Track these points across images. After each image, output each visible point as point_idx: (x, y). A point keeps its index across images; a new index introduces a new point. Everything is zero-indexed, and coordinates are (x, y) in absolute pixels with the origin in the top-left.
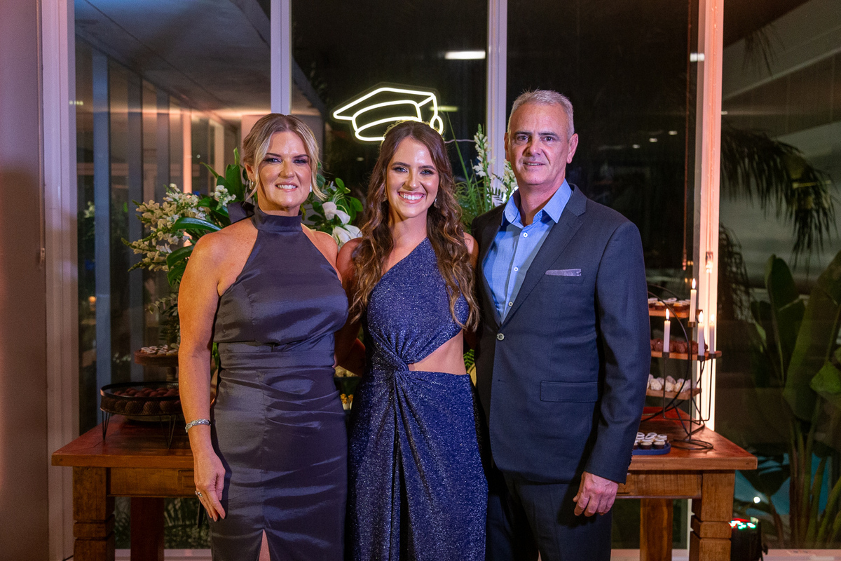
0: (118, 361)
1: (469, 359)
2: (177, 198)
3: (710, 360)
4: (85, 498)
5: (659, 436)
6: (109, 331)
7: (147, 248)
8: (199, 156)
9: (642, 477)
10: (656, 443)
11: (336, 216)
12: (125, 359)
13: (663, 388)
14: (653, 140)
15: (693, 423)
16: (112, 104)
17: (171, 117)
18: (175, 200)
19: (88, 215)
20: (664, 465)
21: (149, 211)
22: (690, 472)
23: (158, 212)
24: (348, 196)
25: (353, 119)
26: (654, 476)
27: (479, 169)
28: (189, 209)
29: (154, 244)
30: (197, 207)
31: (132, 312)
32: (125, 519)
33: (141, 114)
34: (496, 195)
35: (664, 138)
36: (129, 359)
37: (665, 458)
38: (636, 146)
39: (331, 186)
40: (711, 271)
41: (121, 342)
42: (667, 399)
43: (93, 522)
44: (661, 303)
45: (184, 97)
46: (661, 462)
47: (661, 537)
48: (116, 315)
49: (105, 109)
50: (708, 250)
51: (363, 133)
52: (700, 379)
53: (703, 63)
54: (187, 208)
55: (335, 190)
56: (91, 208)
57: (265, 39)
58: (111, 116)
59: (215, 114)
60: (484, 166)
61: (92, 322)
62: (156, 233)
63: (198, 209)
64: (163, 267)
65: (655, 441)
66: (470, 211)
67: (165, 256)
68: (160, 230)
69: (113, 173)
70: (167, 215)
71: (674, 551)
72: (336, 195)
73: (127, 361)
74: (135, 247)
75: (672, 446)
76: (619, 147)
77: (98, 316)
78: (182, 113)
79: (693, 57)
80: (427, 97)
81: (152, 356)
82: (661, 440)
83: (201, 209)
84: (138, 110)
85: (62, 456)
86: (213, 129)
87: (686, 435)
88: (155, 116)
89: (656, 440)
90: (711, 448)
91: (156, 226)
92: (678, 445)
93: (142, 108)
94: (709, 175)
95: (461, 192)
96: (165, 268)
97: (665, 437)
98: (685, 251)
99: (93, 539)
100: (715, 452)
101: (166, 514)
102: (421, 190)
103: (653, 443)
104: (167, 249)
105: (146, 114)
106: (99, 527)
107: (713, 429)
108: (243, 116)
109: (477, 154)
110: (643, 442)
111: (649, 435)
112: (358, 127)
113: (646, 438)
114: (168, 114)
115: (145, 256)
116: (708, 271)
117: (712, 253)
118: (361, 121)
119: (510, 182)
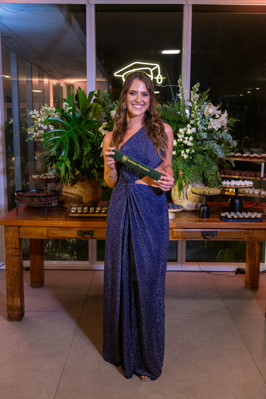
0: (25, 184)
2: (46, 109)
4: (10, 238)
5: (258, 214)
6: (20, 172)
7: (34, 131)
8: (56, 101)
9: (251, 231)
10: (257, 217)
12: (27, 184)
13: (260, 194)
14: (249, 92)
16: (19, 75)
17: (44, 82)
18: (45, 110)
19: (10, 122)
21: (34, 114)
23: (38, 115)
25: (123, 76)
26: (256, 231)
27: (180, 95)
29: (36, 129)
30: (55, 112)
31: (30, 164)
32: (28, 248)
33: (32, 81)
35: (253, 91)
36: (29, 184)
39: (114, 103)
41: (25, 177)
42: (262, 198)
43: (13, 248)
44: (260, 156)
45: (49, 73)
46: (259, 225)
47: (255, 258)
48: (23, 166)
49: (16, 79)
54: (51, 113)
55: (116, 105)
56: (12, 121)
57: (84, 45)
58: (19, 82)
59: (63, 81)
60: (182, 94)
61: (13, 168)
62: (37, 124)
63: (55, 113)
64: (41, 139)
66: (175, 114)
67: (41, 135)
68: (39, 123)
69: (20, 107)
70: (42, 116)
71: (261, 264)
73: (28, 185)
74: (28, 131)
75: (264, 218)
76: (234, 96)
77: (15, 165)
78: (49, 80)
81: (37, 179)
82: (259, 215)
83: (56, 113)
84: (30, 79)
86: (62, 88)
88: (38, 82)
91: (37, 121)
93: (32, 78)
95: (172, 106)
96: (42, 140)
97: (261, 214)
99: (13, 256)
101: (45, 247)
102: (142, 103)
103: (255, 217)
104: (42, 132)
105: (34, 81)
106: (16, 251)
108: (75, 82)
109: (179, 88)
110: (251, 216)
111: (253, 213)
113: (252, 215)
114: (43, 81)
115: (33, 135)
119: (194, 101)
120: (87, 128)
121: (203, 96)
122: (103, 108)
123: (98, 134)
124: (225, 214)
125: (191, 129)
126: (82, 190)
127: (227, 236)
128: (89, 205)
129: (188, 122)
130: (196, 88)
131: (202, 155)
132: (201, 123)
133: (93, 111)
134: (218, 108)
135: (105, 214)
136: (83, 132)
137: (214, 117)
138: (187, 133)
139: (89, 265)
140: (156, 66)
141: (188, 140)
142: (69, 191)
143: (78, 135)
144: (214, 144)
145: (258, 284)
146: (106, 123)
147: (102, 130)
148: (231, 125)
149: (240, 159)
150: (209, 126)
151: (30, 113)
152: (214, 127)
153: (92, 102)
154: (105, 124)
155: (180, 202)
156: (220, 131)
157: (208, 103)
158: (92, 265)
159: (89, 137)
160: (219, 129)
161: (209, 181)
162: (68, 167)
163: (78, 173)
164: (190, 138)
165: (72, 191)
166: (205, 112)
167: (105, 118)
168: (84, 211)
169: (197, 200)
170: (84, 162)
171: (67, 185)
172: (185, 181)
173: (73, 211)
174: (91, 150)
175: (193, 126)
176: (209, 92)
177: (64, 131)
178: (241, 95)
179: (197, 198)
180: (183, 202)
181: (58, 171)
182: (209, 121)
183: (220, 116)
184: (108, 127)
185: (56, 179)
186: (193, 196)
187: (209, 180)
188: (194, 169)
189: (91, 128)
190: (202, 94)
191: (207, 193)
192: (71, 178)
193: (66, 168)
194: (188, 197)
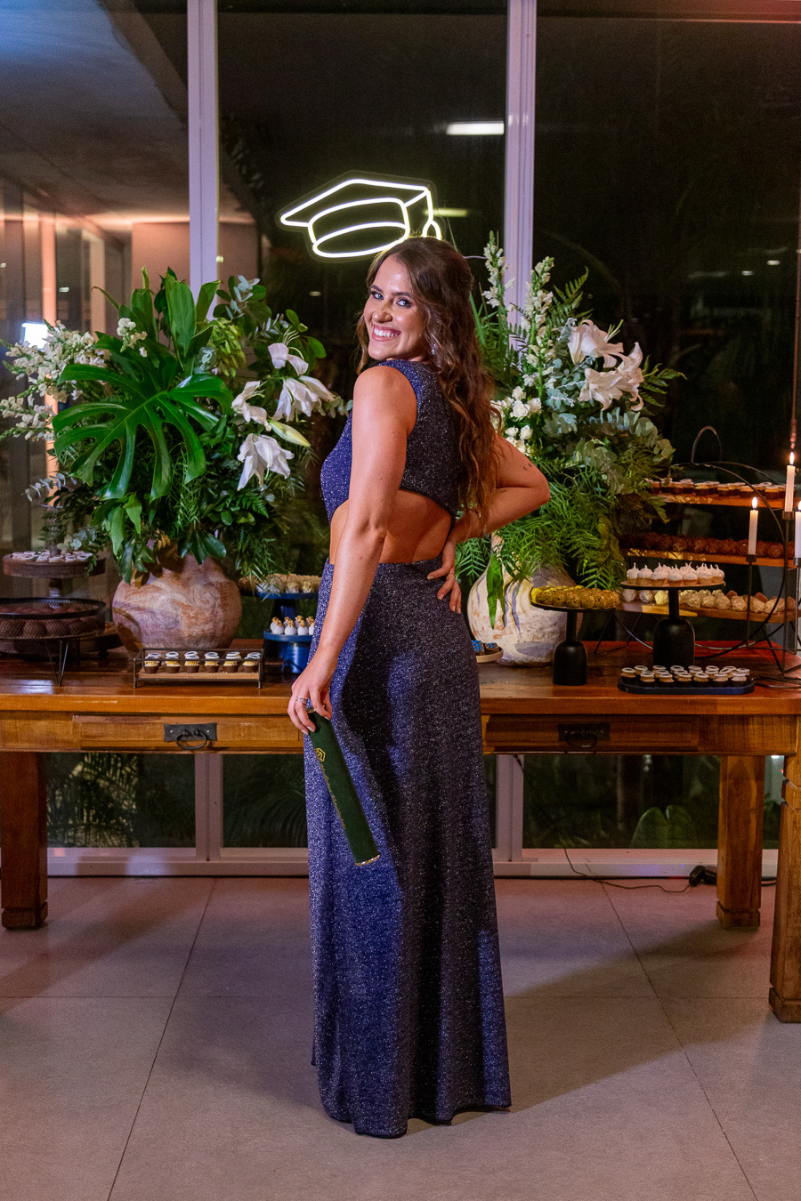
1: (475, 564)
2: (64, 337)
5: (738, 670)
7: (20, 409)
10: (734, 679)
11: (287, 363)
13: (749, 609)
14: (772, 263)
15: (786, 654)
17: (26, 226)
18: (60, 340)
20: (743, 708)
24: (303, 335)
25: (309, 225)
26: (730, 723)
27: (491, 295)
28: (82, 352)
29: (30, 402)
30: (93, 350)
34: (515, 334)
37: (746, 698)
39: (281, 320)
42: (754, 622)
44: (747, 489)
45: (44, 193)
46: (740, 703)
47: (747, 822)
51: (325, 247)
54: (78, 352)
55: (286, 326)
59: (91, 222)
60: (499, 291)
62: (37, 386)
64: (45, 436)
65: (733, 677)
68: (42, 382)
72: (287, 334)
74: (4, 408)
75: (757, 684)
76: (720, 274)
78: (41, 219)
80: (418, 193)
81: (28, 565)
82: (740, 675)
83: (99, 352)
86: (87, 245)
87: (780, 672)
89: (735, 674)
91: (36, 376)
92: (766, 683)
97: (746, 671)
98: (794, 420)
103: (729, 678)
108: (135, 225)
109: (488, 274)
110: (716, 677)
111: (725, 669)
112: (317, 238)
113: (721, 672)
114: (21, 222)
115: (20, 420)
118: (321, 228)
119: (534, 315)
120: (195, 399)
121: (567, 297)
122: (247, 335)
123: (230, 418)
124: (633, 671)
125: (524, 401)
126: (180, 597)
127: (641, 739)
128: (201, 646)
129: (516, 381)
130: (543, 272)
131: (561, 486)
132: (557, 384)
133: (214, 346)
134: (611, 336)
135: (253, 673)
136: (181, 411)
137: (599, 365)
138: (512, 415)
139: (196, 859)
140: (421, 192)
141: (517, 437)
142: (136, 600)
143: (167, 421)
144: (598, 449)
145: (758, 912)
146: (257, 384)
147: (241, 406)
148: (657, 390)
149: (688, 499)
150: (581, 394)
151: (10, 350)
152: (600, 398)
153: (210, 317)
154: (252, 386)
155: (495, 637)
156: (618, 410)
157: (580, 320)
158: (208, 860)
159: (199, 430)
160: (615, 403)
161: (588, 568)
162: (133, 521)
163: (164, 544)
164: (523, 430)
165: (144, 602)
166: (573, 347)
167: (253, 367)
168: (187, 664)
169: (550, 629)
170: (183, 509)
171: (128, 581)
172: (509, 569)
173: (149, 664)
174: (208, 467)
175: (531, 392)
176: (585, 282)
177: (121, 407)
178: (746, 273)
179: (550, 623)
180: (504, 637)
181: (103, 538)
182: (583, 377)
183: (619, 361)
184: (263, 396)
185: (95, 564)
186: (537, 616)
187: (585, 565)
188: (537, 529)
189: (206, 398)
190: (563, 290)
191: (576, 605)
192: (142, 559)
193: (128, 526)
194: (522, 618)
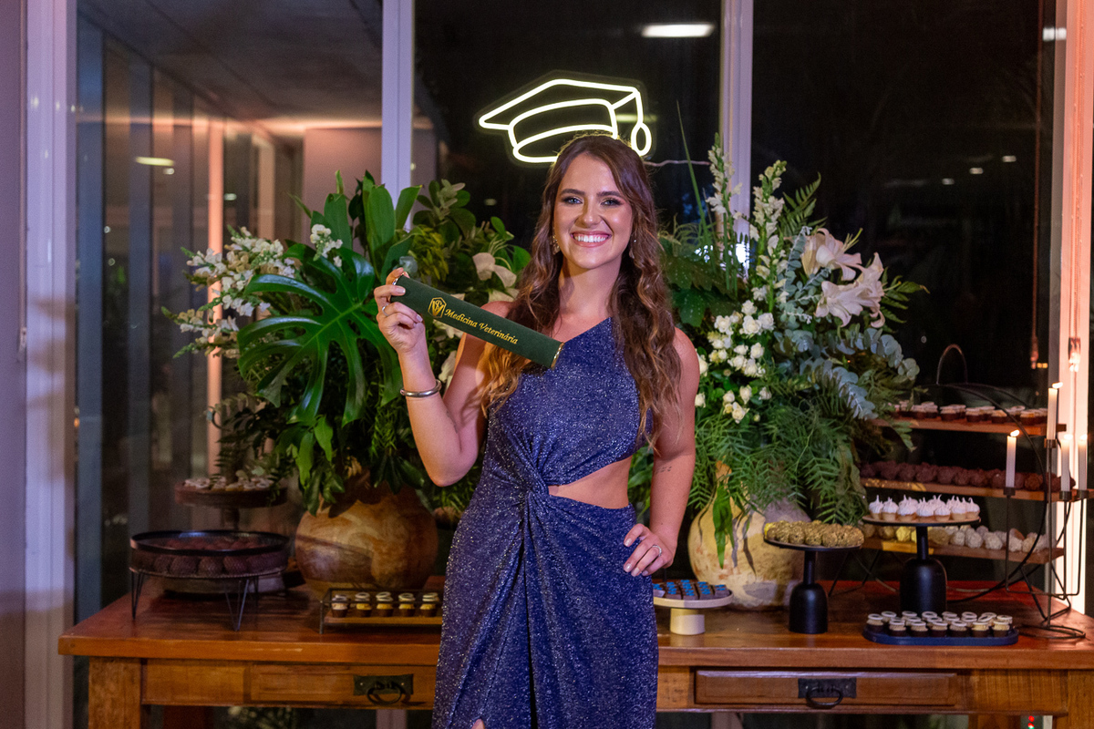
2: (247, 246)
3: (1080, 502)
5: (999, 617)
7: (199, 322)
9: (974, 679)
10: (996, 628)
11: (494, 274)
13: (1006, 547)
14: (976, 171)
15: (1052, 598)
17: (195, 130)
18: (245, 249)
20: (1008, 661)
21: (207, 264)
22: (1049, 671)
23: (221, 268)
24: (510, 245)
25: (510, 128)
26: (992, 677)
27: (715, 201)
28: (271, 261)
30: (282, 259)
33: (151, 126)
35: (993, 167)
37: (1010, 650)
38: (947, 182)
39: (486, 227)
40: (1077, 370)
42: (1012, 563)
44: (1001, 414)
45: (214, 97)
46: (1004, 656)
49: (97, 118)
50: (1073, 335)
51: (525, 151)
52: (1064, 531)
53: (1063, 42)
54: (268, 260)
55: (492, 235)
58: (107, 129)
59: (262, 126)
60: (724, 198)
62: (221, 298)
63: (283, 261)
65: (993, 625)
66: (701, 266)
68: (227, 294)
70: (235, 271)
72: (493, 243)
74: (182, 321)
75: (1021, 634)
78: (211, 124)
79: (1048, 34)
80: (627, 94)
81: (204, 492)
82: (1003, 623)
83: (289, 261)
84: (145, 120)
85: (74, 640)
86: (257, 151)
87: (1043, 619)
88: (170, 130)
89: (995, 622)
90: (1082, 637)
92: (1029, 632)
93: (151, 115)
94: (1074, 217)
97: (1009, 619)
98: (1034, 338)
100: (1088, 642)
102: (603, 227)
103: (990, 628)
105: (158, 126)
107: (1083, 612)
108: (307, 131)
109: (712, 179)
110: (975, 626)
111: (983, 615)
112: (518, 140)
113: (979, 620)
114: (190, 127)
115: (199, 335)
116: (1072, 368)
117: (1079, 340)
118: (522, 131)
119: (765, 223)
121: (798, 205)
122: (450, 243)
124: (881, 619)
125: (755, 317)
126: (371, 531)
127: (892, 696)
128: (394, 585)
129: (744, 294)
130: (774, 177)
131: (797, 410)
132: (790, 298)
134: (849, 245)
137: (835, 277)
138: (741, 332)
141: (747, 356)
142: (322, 534)
144: (837, 370)
148: (897, 305)
150: (818, 309)
151: (191, 260)
152: (838, 313)
153: (408, 225)
155: (722, 577)
156: (857, 327)
157: (814, 228)
160: (855, 319)
161: (824, 501)
162: (323, 447)
163: (355, 472)
164: (753, 348)
165: (332, 536)
166: (805, 259)
168: (379, 607)
169: (782, 569)
170: (377, 433)
171: (314, 513)
172: (738, 502)
173: (337, 607)
175: (761, 307)
176: (816, 190)
177: (312, 322)
179: (783, 562)
180: (732, 576)
181: (288, 465)
182: (819, 290)
183: (858, 273)
186: (769, 553)
187: (821, 498)
188: (770, 458)
190: (794, 197)
191: (816, 543)
192: (330, 488)
193: (318, 451)
194: (755, 556)
